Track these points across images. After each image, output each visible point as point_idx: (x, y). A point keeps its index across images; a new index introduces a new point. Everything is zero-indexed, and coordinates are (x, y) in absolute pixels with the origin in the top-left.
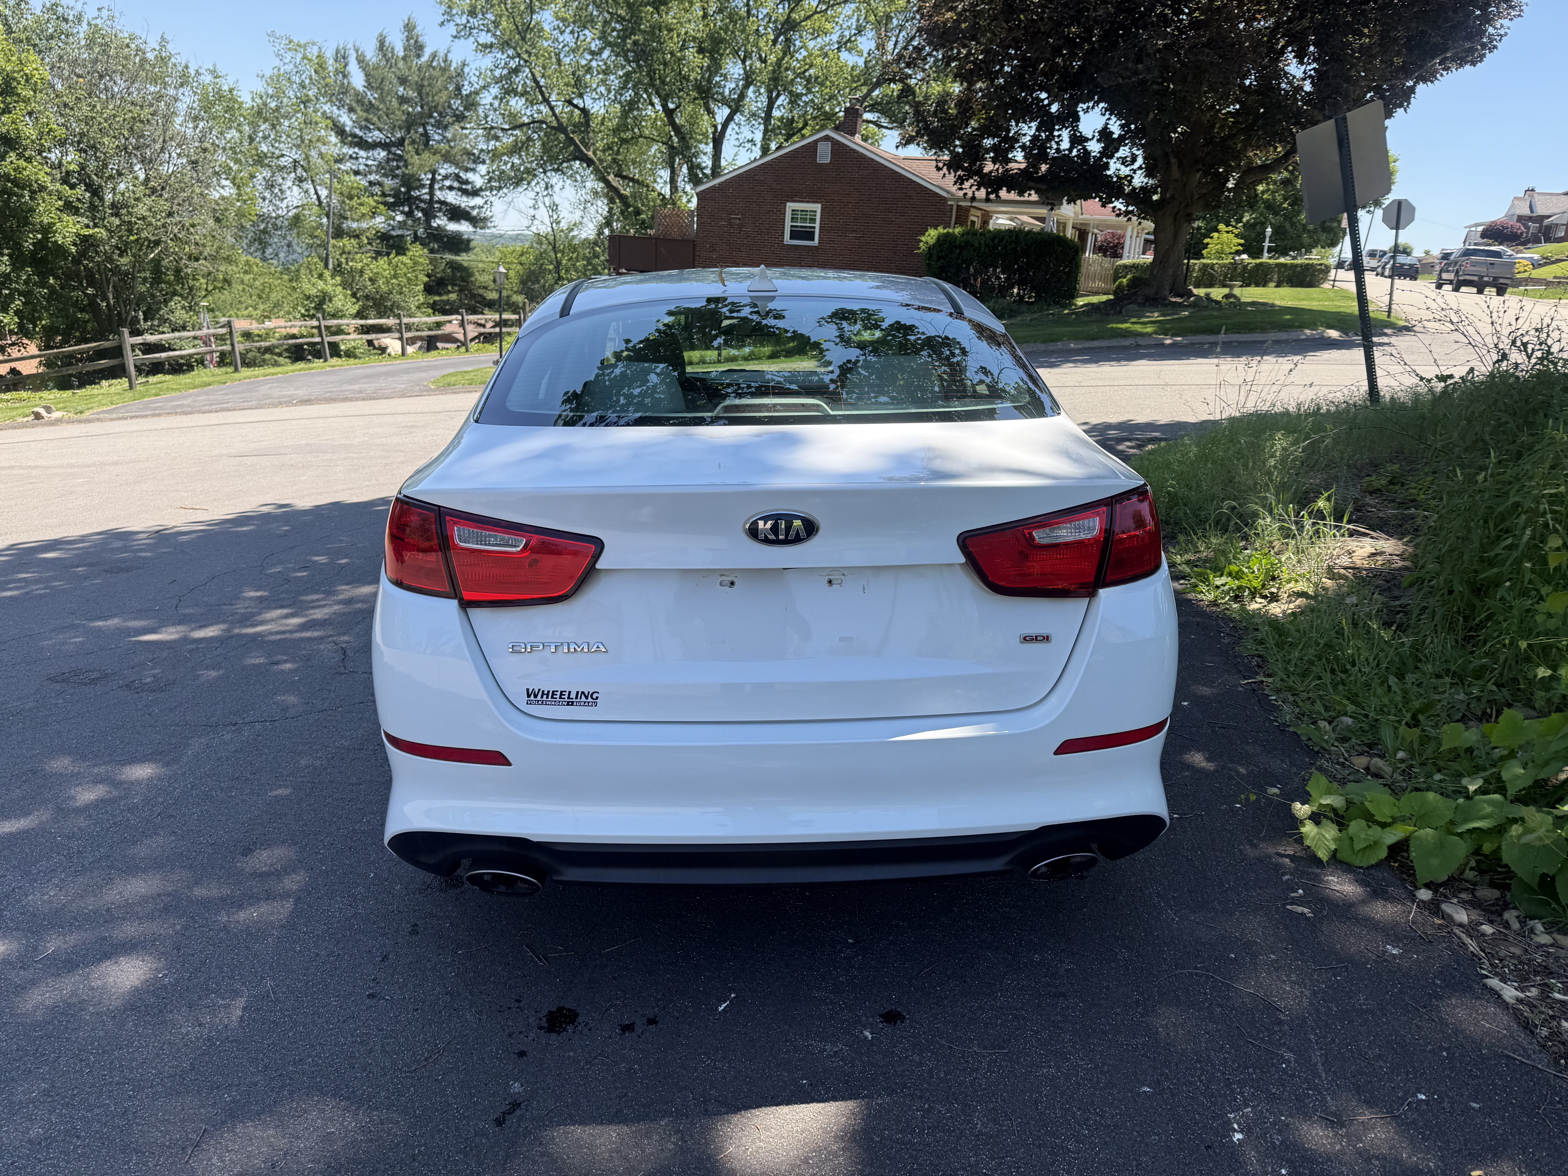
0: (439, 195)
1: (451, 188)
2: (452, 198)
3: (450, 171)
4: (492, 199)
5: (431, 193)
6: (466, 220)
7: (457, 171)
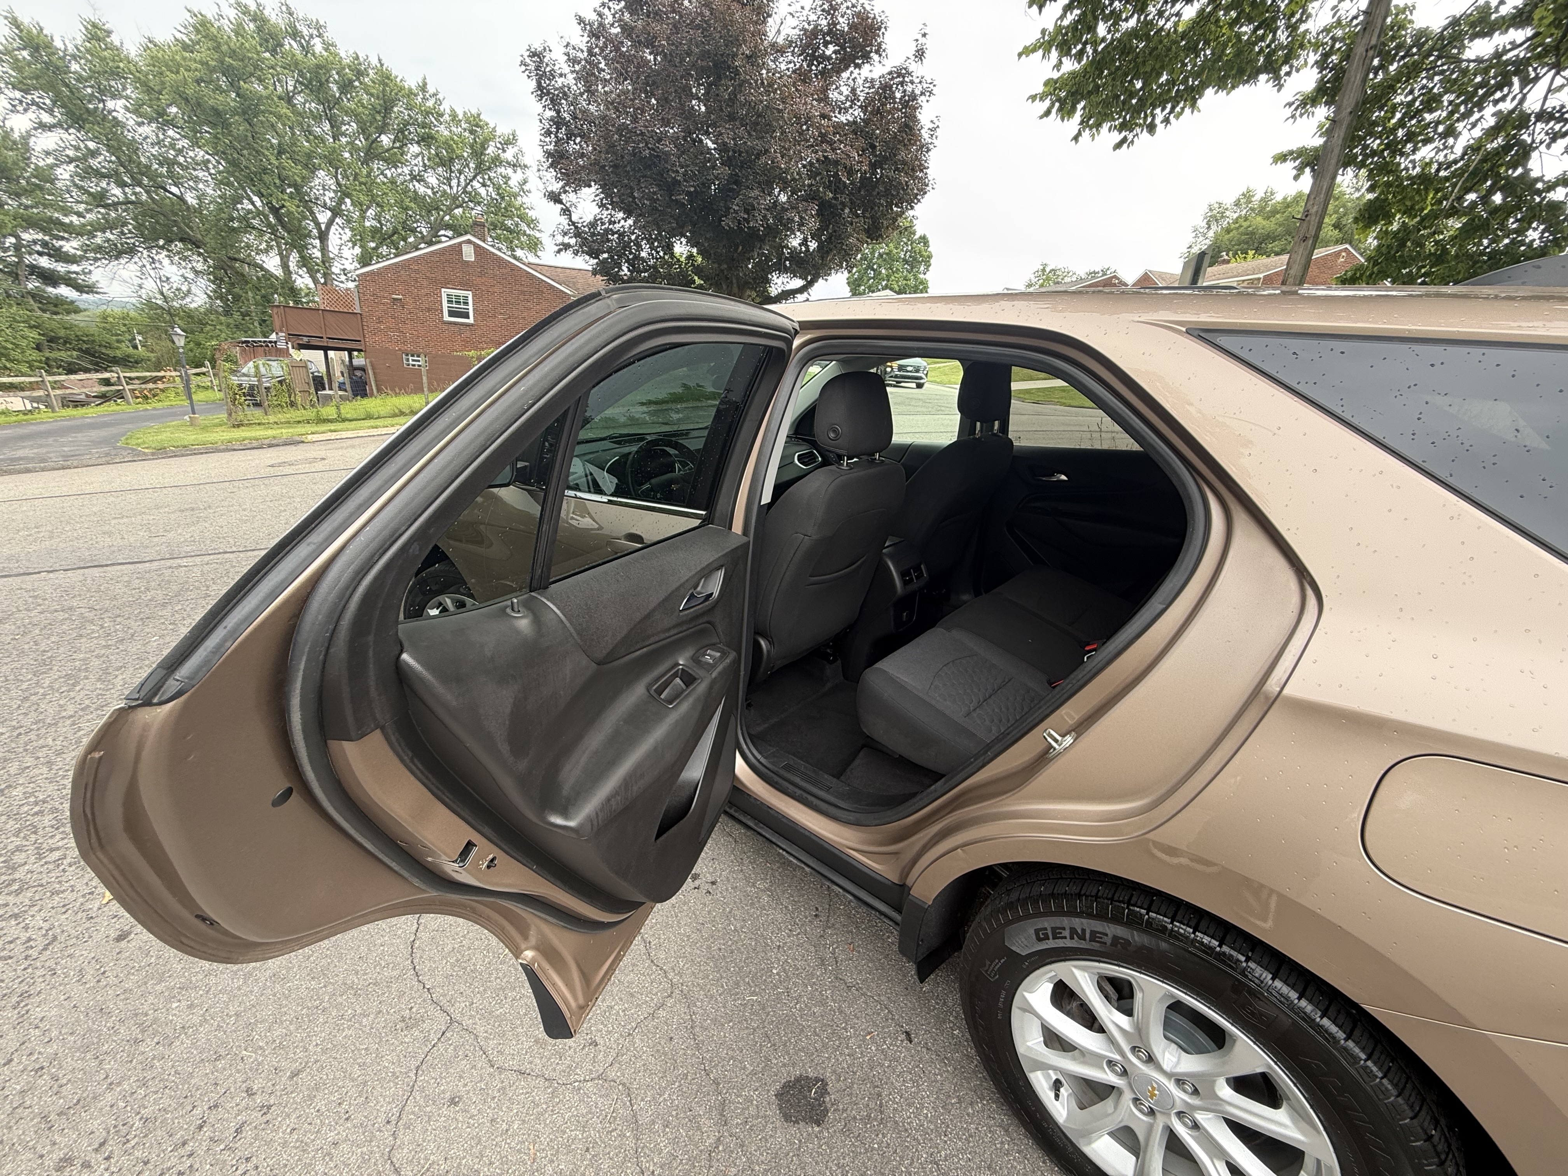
0: (28, 259)
1: (40, 254)
2: (44, 262)
3: (36, 237)
4: (92, 268)
5: (20, 256)
6: (68, 285)
7: (47, 238)
